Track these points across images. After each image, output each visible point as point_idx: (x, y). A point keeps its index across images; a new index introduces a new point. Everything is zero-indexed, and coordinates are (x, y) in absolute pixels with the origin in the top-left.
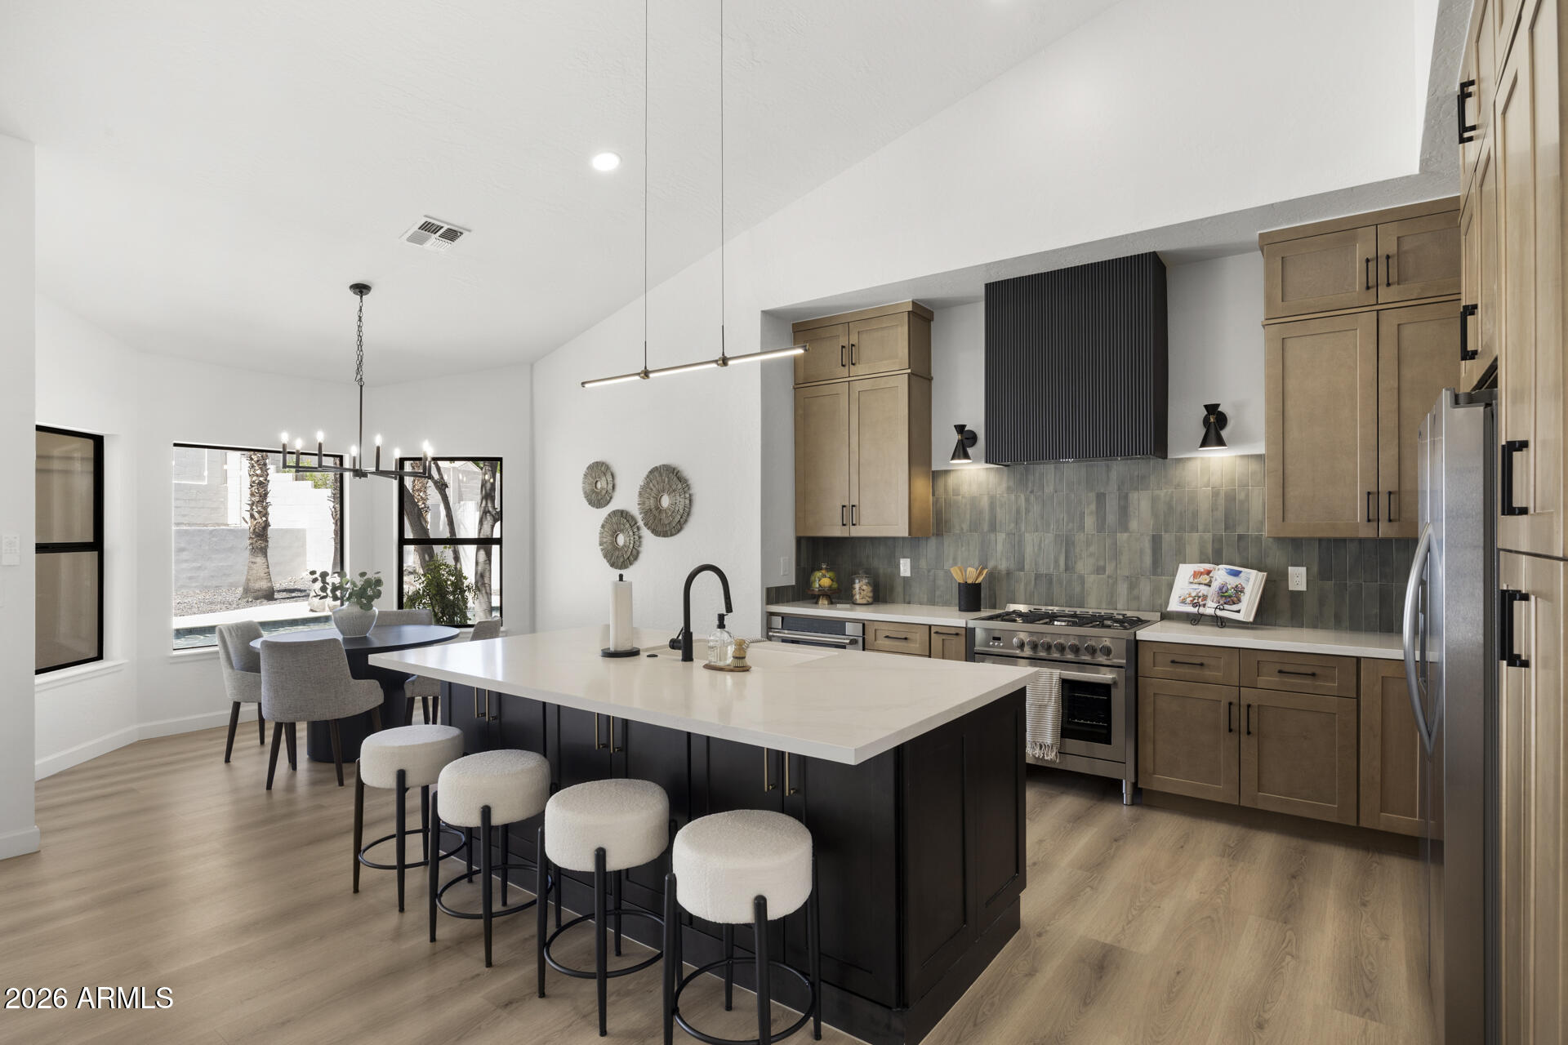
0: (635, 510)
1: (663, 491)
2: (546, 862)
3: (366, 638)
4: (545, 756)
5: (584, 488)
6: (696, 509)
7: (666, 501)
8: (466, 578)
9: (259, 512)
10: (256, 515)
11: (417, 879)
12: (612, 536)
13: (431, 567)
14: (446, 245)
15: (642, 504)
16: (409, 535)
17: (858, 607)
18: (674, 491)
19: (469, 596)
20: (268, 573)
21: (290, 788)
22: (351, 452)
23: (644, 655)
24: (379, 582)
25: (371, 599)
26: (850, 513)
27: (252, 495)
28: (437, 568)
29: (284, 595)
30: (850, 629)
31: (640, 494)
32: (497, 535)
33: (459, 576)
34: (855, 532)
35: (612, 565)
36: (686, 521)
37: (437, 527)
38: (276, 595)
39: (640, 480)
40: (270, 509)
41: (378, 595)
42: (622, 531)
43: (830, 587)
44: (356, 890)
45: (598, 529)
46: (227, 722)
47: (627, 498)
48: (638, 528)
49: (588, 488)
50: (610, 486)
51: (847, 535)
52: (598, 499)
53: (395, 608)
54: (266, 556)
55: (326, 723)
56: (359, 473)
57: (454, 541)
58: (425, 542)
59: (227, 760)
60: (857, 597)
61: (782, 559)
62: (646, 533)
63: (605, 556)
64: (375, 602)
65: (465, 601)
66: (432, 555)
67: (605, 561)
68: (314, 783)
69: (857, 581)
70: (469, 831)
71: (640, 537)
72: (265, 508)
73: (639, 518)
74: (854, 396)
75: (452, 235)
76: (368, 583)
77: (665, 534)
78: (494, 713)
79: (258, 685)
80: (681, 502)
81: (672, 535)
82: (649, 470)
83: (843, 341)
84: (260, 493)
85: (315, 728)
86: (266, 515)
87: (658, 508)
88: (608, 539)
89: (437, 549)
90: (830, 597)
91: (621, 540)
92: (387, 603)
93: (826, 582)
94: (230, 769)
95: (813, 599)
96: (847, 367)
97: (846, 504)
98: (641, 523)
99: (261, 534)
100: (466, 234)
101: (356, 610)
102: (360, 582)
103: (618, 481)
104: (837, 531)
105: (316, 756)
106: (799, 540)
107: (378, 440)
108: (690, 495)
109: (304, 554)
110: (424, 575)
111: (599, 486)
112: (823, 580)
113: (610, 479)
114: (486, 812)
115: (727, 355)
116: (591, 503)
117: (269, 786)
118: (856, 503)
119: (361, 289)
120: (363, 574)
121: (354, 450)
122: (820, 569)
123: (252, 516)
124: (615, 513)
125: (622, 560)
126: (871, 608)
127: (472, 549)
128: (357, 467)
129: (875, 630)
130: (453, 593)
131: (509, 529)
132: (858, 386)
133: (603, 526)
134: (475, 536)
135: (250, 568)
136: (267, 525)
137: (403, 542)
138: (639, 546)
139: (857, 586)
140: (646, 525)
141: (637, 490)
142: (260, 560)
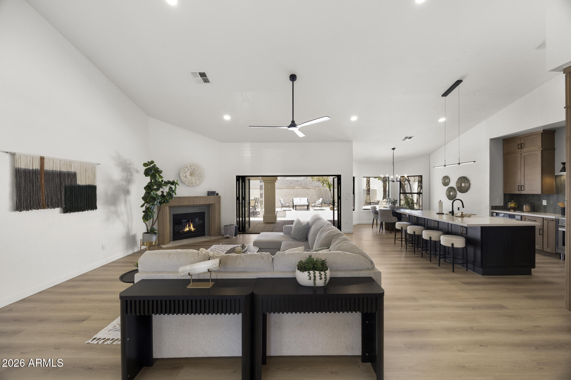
0: (455, 187)
1: (462, 182)
2: (423, 239)
3: (394, 210)
4: (425, 227)
5: (442, 182)
6: (471, 187)
7: (463, 185)
8: (414, 201)
9: (368, 186)
10: (368, 187)
11: (404, 243)
12: (449, 192)
13: (406, 198)
14: (410, 140)
15: (457, 185)
16: (401, 192)
17: (524, 213)
18: (465, 182)
19: (415, 205)
20: (370, 199)
21: (382, 232)
22: (391, 177)
23: (445, 214)
24: (397, 201)
25: (395, 203)
26: (521, 187)
27: (367, 182)
28: (408, 199)
29: (373, 204)
30: (516, 217)
31: (456, 183)
32: (421, 192)
33: (413, 200)
34: (522, 192)
35: (449, 199)
36: (468, 189)
37: (408, 190)
38: (372, 204)
39: (456, 180)
40: (370, 185)
41: (397, 203)
42: (452, 191)
43: (514, 207)
44: (395, 244)
45: (446, 191)
46: (372, 223)
47: (453, 184)
48: (456, 191)
49: (443, 182)
50: (449, 181)
51: (520, 193)
52: (445, 184)
53: (399, 206)
54: (369, 195)
55: (388, 223)
56: (393, 181)
57: (411, 193)
58: (405, 193)
59: (372, 228)
60: (524, 210)
61: (498, 199)
62: (458, 192)
63: (447, 197)
64: (396, 204)
65: (414, 205)
66: (406, 196)
67: (447, 198)
68: (386, 233)
69: (524, 205)
70: (412, 235)
71: (456, 193)
72: (369, 185)
73: (456, 188)
74: (523, 157)
75: (410, 138)
76: (395, 201)
77: (463, 192)
78: (417, 221)
79: (378, 216)
80: (467, 185)
81: (464, 193)
82: (459, 177)
83: (519, 143)
84: (368, 183)
85: (386, 223)
86: (369, 186)
87: (461, 186)
88: (448, 193)
89: (408, 195)
90: (514, 209)
91: (451, 193)
92: (397, 205)
93: (513, 205)
94: (373, 229)
95: (509, 210)
96: (520, 149)
97: (520, 185)
98: (456, 190)
99: (368, 190)
100: (413, 137)
101: (393, 205)
102: (393, 201)
103: (451, 180)
104: (517, 192)
105: (386, 229)
106: (505, 195)
107: (397, 176)
108: (470, 183)
109: (376, 195)
110: (405, 200)
111: (446, 181)
112: (512, 205)
113: (449, 180)
114: (414, 232)
115: (460, 163)
116: (444, 185)
117: (380, 232)
118: (522, 184)
119: (393, 149)
120: (394, 199)
121: (392, 177)
122: (511, 202)
123: (367, 187)
124: (450, 187)
125: (451, 198)
126: (530, 213)
127: (416, 195)
128: (393, 180)
129: (525, 218)
130: (411, 204)
131: (424, 191)
132: (524, 154)
133: (447, 190)
134: (416, 192)
135: (366, 198)
136: (370, 188)
137: (400, 193)
138: (456, 195)
139: (524, 207)
140: (458, 190)
141: (456, 182)
142: (368, 196)
